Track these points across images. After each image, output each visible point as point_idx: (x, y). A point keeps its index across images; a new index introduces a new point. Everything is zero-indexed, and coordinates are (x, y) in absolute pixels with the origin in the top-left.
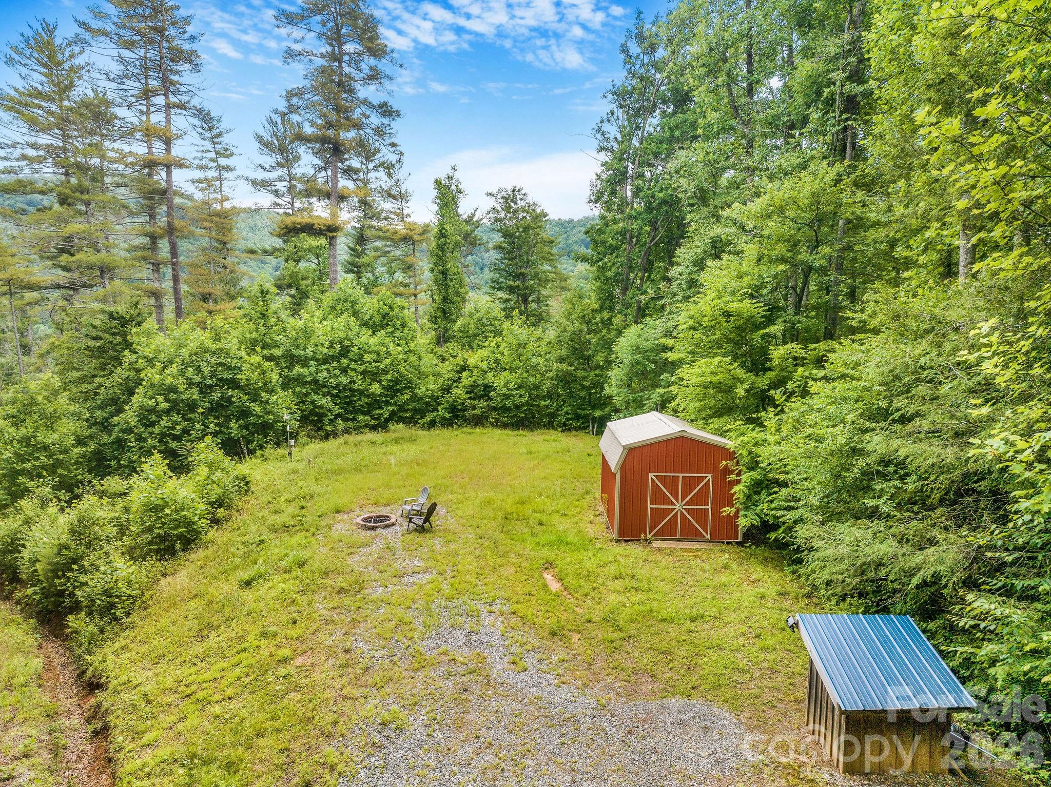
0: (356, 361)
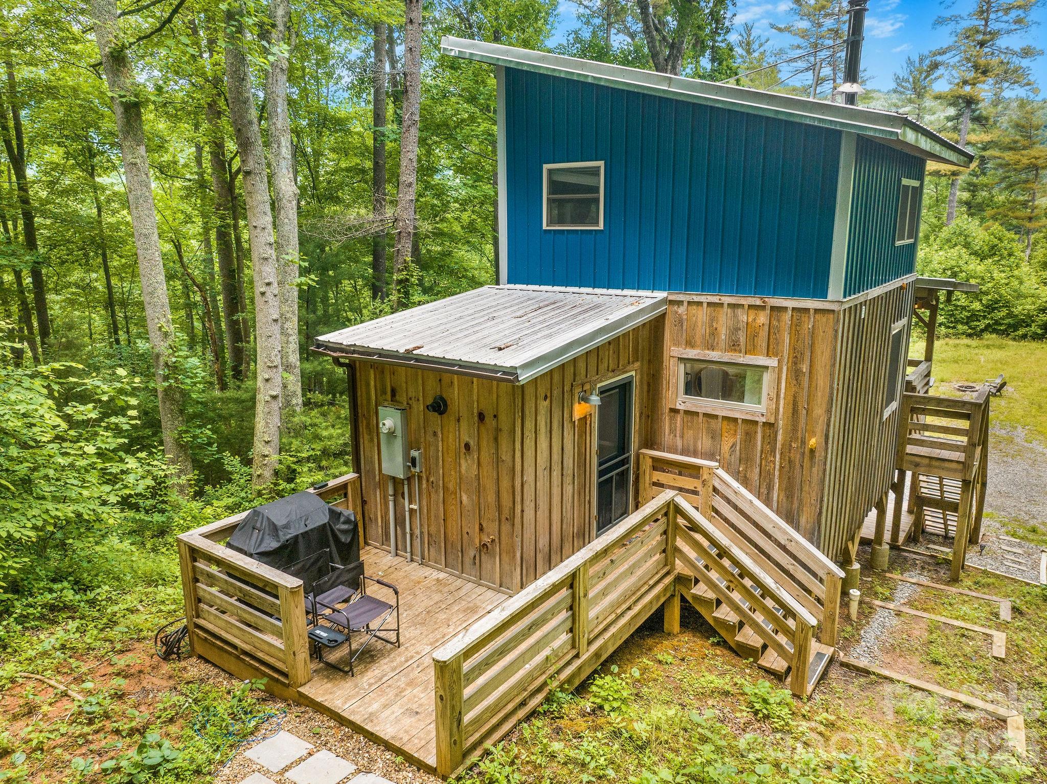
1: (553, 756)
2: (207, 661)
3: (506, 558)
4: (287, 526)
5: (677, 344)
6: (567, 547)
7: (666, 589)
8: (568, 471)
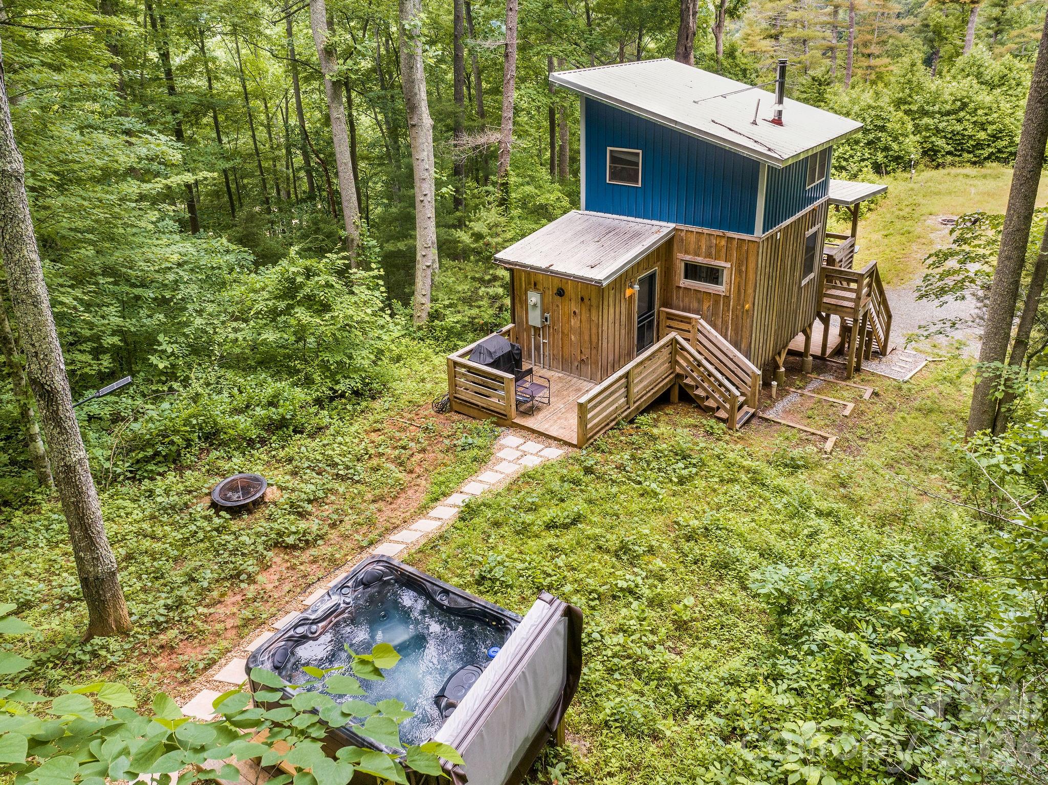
0: (970, 114)
1: (621, 441)
2: (459, 413)
3: (593, 366)
4: (495, 352)
5: (681, 253)
6: (622, 363)
7: (671, 380)
8: (623, 323)
